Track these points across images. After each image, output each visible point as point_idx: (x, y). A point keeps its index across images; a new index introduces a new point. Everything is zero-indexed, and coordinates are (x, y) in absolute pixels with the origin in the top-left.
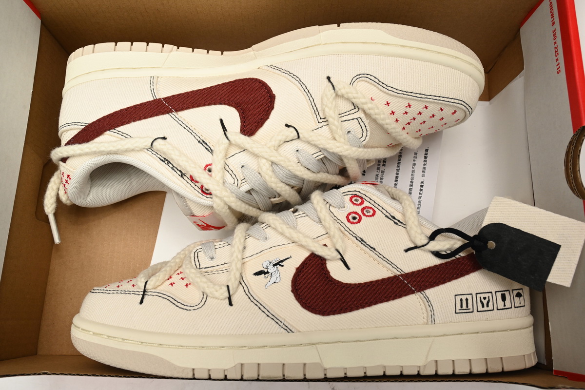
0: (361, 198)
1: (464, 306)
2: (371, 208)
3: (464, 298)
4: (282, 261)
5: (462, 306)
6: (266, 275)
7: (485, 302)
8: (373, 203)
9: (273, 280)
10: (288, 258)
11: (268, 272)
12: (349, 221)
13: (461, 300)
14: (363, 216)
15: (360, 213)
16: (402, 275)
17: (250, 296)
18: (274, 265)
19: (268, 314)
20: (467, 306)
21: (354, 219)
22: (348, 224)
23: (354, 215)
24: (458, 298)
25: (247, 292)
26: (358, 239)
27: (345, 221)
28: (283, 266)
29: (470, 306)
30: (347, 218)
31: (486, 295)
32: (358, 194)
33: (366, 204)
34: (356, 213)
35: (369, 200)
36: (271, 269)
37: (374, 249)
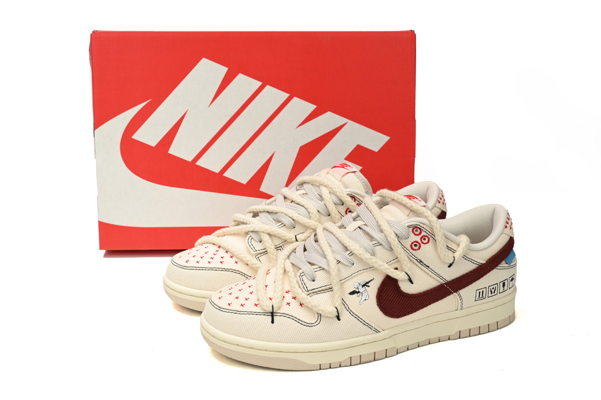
0: (420, 229)
1: (481, 296)
2: (426, 236)
3: (481, 291)
4: (368, 283)
5: (479, 296)
6: (359, 294)
7: (493, 291)
8: (428, 233)
9: (364, 298)
10: (372, 280)
11: (359, 292)
12: (412, 248)
13: (480, 292)
14: (422, 244)
15: (420, 242)
16: (446, 284)
17: (350, 312)
18: (363, 286)
19: (365, 323)
20: (483, 295)
21: (415, 246)
22: (412, 251)
23: (415, 243)
24: (478, 292)
25: (347, 308)
26: (419, 261)
27: (410, 249)
28: (369, 286)
29: (484, 295)
30: (411, 246)
31: (494, 286)
32: (417, 226)
33: (423, 234)
34: (417, 242)
35: (425, 231)
36: (361, 290)
37: (428, 267)
